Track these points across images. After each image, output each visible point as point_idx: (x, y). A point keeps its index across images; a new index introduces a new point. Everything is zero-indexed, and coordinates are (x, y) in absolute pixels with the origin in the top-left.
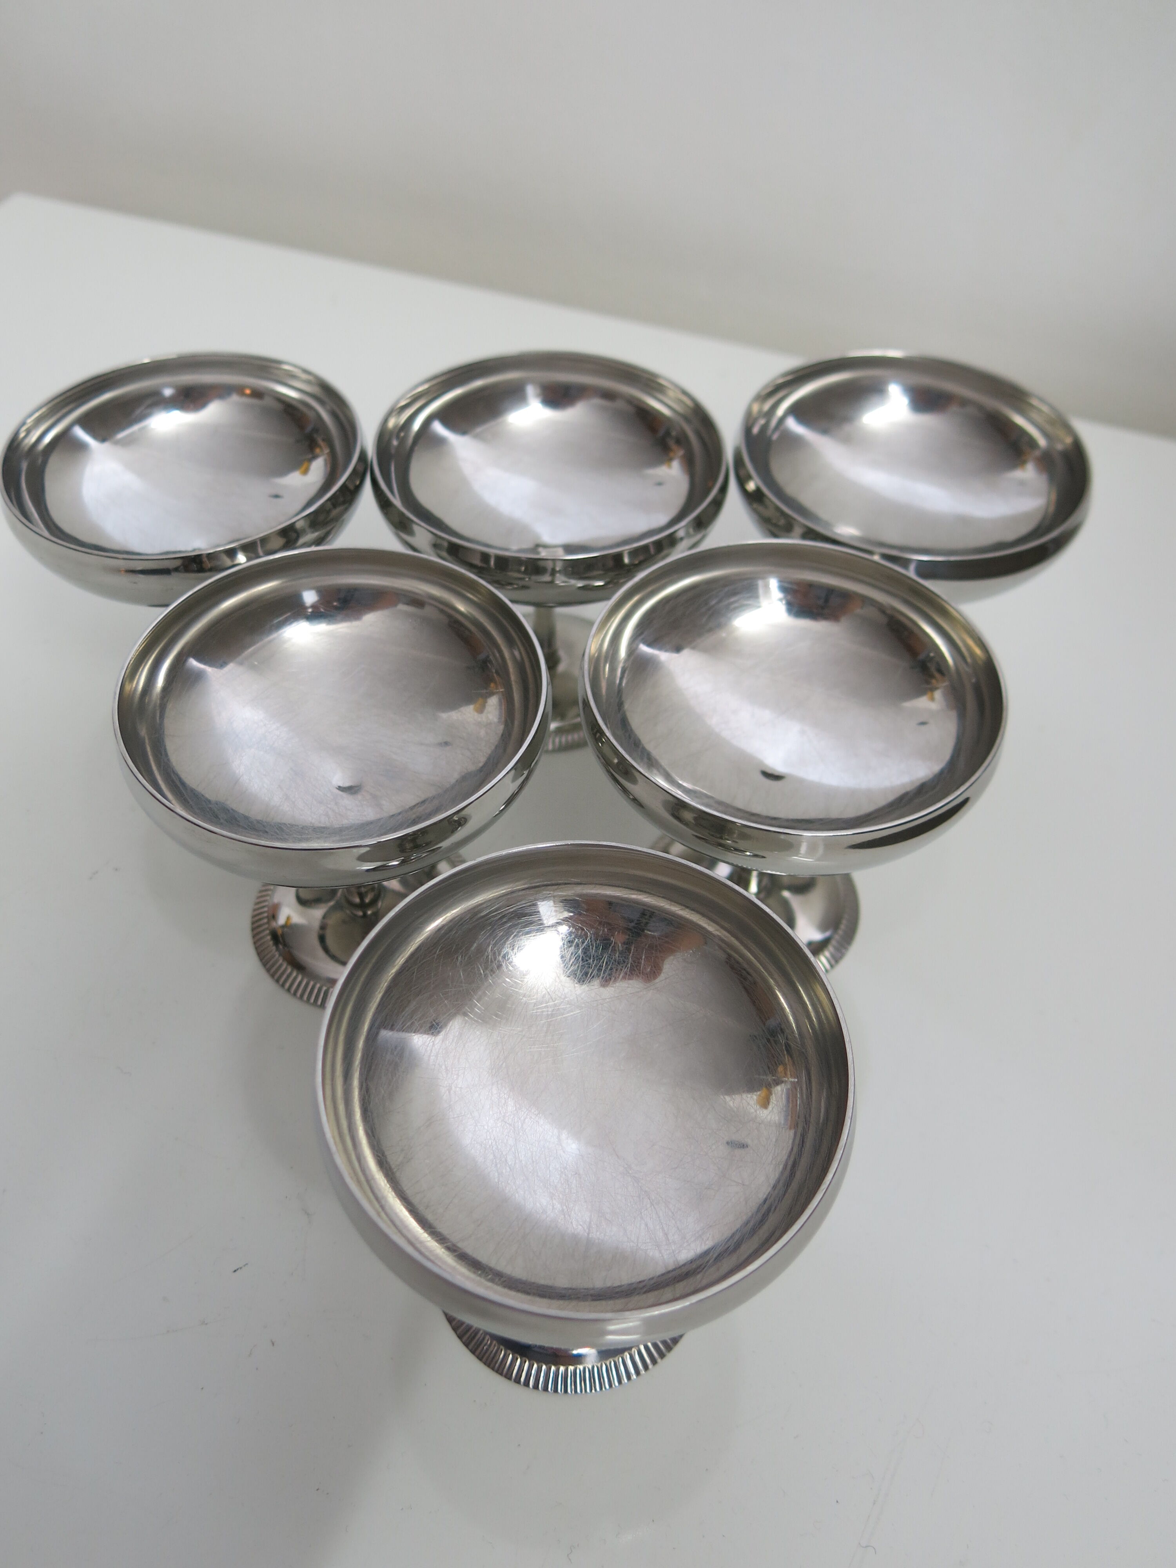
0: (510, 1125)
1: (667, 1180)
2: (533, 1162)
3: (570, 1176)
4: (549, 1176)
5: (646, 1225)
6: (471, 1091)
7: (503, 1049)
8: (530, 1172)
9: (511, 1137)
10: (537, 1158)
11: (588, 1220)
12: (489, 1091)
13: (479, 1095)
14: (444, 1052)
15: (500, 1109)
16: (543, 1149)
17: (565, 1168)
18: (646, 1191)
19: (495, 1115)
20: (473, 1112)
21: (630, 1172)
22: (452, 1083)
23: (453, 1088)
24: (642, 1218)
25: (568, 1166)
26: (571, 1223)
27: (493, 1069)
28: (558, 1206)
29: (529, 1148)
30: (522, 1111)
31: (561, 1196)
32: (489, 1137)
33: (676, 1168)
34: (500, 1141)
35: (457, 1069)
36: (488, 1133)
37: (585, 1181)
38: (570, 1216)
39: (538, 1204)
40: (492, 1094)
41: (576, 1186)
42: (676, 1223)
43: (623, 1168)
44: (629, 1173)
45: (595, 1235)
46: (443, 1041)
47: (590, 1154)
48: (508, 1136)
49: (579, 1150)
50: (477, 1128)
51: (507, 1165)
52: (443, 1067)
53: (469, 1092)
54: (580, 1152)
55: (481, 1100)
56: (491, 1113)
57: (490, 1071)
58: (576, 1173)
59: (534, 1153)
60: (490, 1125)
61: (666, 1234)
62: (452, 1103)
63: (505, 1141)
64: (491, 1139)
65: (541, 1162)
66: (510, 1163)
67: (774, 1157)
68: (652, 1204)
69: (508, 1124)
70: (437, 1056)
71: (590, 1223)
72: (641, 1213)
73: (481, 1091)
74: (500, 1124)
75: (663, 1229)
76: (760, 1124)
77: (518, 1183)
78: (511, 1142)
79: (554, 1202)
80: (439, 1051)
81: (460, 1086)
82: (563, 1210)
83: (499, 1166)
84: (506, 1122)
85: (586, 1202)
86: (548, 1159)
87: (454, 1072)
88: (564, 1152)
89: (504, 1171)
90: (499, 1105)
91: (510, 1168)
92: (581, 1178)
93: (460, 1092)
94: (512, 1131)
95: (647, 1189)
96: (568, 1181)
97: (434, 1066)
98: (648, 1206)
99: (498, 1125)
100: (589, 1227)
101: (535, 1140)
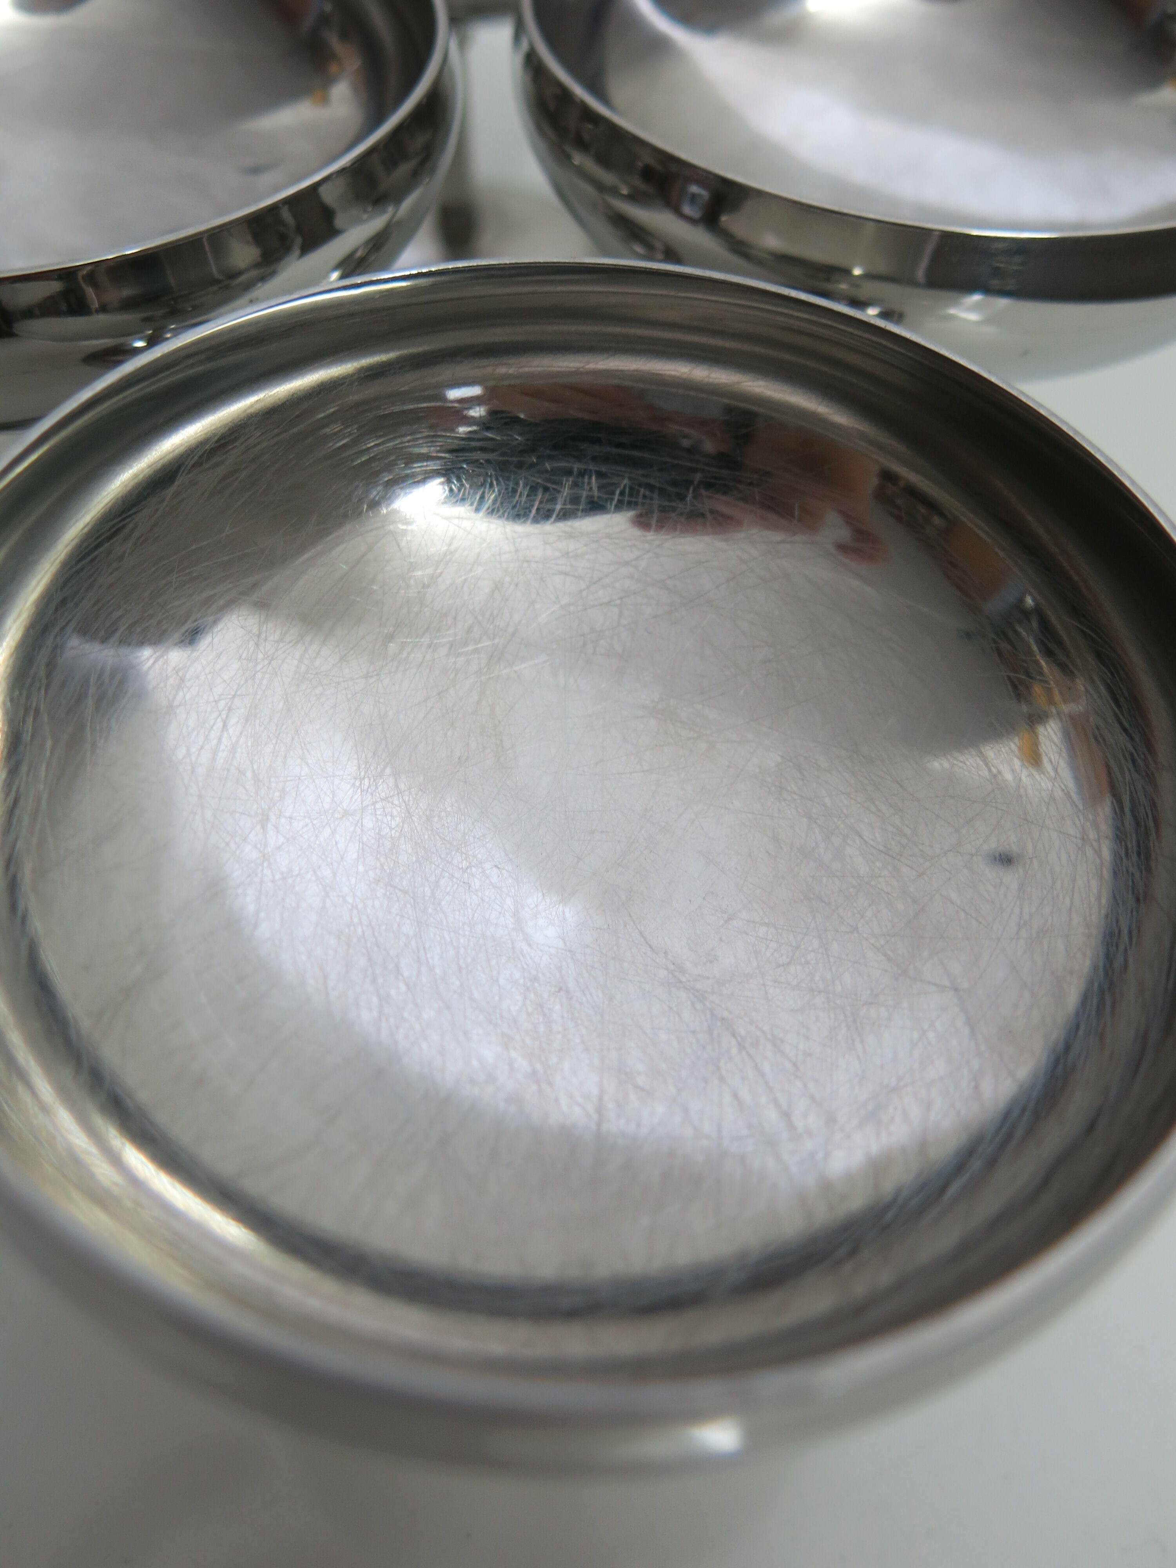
0: (406, 892)
1: (771, 991)
2: (460, 969)
3: (546, 995)
4: (497, 998)
5: (735, 1096)
6: (313, 825)
7: (385, 737)
8: (455, 992)
9: (409, 918)
10: (469, 960)
11: (595, 1091)
12: (356, 825)
13: (334, 832)
14: (249, 744)
15: (382, 860)
16: (481, 941)
17: (535, 979)
18: (723, 1019)
19: (371, 873)
20: (319, 867)
21: (684, 980)
22: (270, 809)
23: (273, 818)
24: (722, 1079)
25: (540, 975)
26: (557, 1100)
27: (364, 778)
28: (522, 1064)
29: (449, 940)
30: (431, 863)
31: (528, 1040)
32: (356, 920)
33: (789, 964)
34: (384, 927)
35: (281, 779)
36: (355, 912)
37: (581, 1004)
38: (551, 1084)
39: (475, 1063)
40: (362, 831)
41: (563, 1017)
42: (805, 1086)
43: (666, 972)
44: (681, 982)
45: (615, 1124)
46: (247, 721)
47: (588, 946)
48: (402, 916)
49: (563, 940)
50: (328, 901)
51: (400, 977)
52: (249, 774)
53: (310, 825)
54: (565, 943)
55: (336, 843)
56: (361, 868)
57: (357, 783)
58: (560, 989)
59: (462, 951)
60: (359, 894)
61: (786, 1115)
62: (269, 849)
63: (395, 926)
64: (361, 923)
65: (479, 968)
66: (406, 974)
67: (1022, 922)
68: (741, 1047)
69: (400, 890)
70: (233, 750)
71: (601, 1098)
72: (719, 1069)
73: (337, 823)
74: (383, 891)
75: (776, 1103)
76: (972, 855)
77: (425, 1016)
78: (408, 929)
79: (513, 1054)
80: (237, 742)
81: (287, 814)
82: (534, 1072)
83: (380, 980)
84: (395, 887)
85: (587, 1050)
86: (493, 962)
87: (273, 785)
88: (530, 945)
89: (393, 992)
90: (378, 852)
91: (407, 985)
92: (570, 999)
93: (288, 827)
94: (409, 906)
95: (726, 1014)
96: (542, 1007)
97: (225, 772)
98: (734, 1051)
99: (379, 894)
100: (600, 1109)
101: (464, 923)
